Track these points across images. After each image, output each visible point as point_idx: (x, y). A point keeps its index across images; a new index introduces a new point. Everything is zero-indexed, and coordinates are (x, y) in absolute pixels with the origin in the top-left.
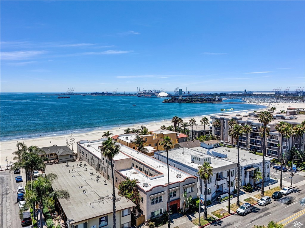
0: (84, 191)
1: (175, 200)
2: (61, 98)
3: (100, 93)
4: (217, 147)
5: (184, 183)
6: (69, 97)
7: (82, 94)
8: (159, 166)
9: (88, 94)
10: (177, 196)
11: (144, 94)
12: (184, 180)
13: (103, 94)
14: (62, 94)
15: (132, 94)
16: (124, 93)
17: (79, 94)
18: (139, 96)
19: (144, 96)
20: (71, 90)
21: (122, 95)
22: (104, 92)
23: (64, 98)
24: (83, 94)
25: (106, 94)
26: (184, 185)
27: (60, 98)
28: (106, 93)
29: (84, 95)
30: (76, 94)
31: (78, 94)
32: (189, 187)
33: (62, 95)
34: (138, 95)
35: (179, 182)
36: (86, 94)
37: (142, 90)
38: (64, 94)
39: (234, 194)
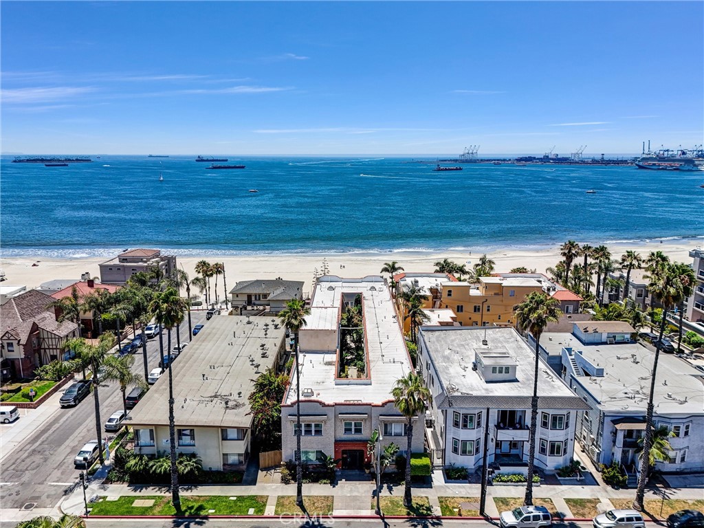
0: (204, 375)
1: (357, 441)
2: (442, 170)
3: (538, 159)
4: (616, 343)
5: (383, 410)
6: (460, 169)
7: (495, 160)
8: (392, 361)
9: (510, 160)
10: (366, 433)
11: (659, 161)
12: (384, 405)
13: (546, 159)
14: (451, 160)
15: (627, 161)
16: (600, 157)
17: (488, 160)
18: (641, 167)
19: (659, 165)
20: (471, 152)
21: (595, 162)
22: (548, 157)
23: (449, 170)
24: (498, 160)
25: (552, 159)
26: (381, 415)
27: (439, 170)
28: (554, 157)
29: (499, 162)
30: (482, 160)
31: (485, 160)
32: (397, 422)
33: (450, 162)
34: (641, 164)
35: (370, 405)
36: (504, 160)
37: (656, 148)
38: (456, 161)
39: (557, 476)
